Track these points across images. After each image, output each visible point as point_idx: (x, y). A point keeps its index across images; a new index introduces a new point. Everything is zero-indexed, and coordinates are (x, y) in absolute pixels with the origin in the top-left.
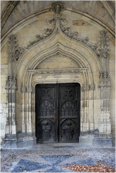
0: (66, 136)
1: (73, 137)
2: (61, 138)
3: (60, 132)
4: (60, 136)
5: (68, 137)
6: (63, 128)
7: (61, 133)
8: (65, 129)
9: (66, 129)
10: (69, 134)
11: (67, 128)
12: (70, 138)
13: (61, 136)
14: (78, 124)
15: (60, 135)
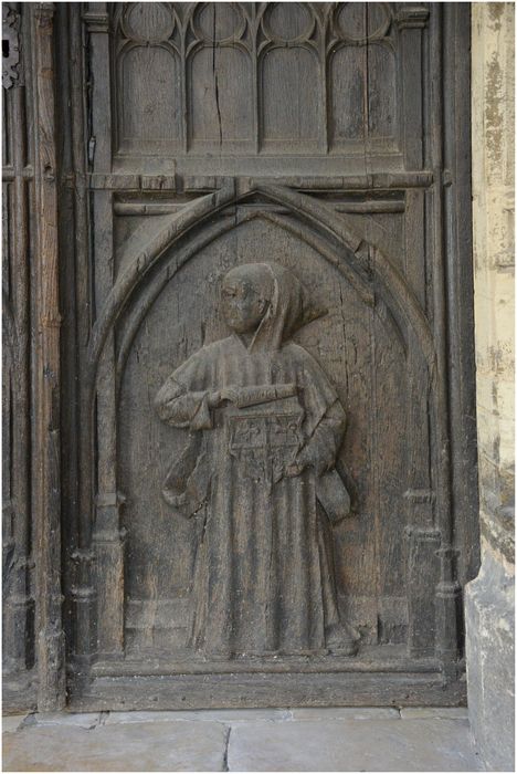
0: (223, 548)
1: (353, 574)
2: (129, 588)
3: (108, 480)
4: (105, 559)
5: (263, 588)
6: (165, 392)
7: (122, 485)
8: (202, 418)
9: (216, 409)
10: (263, 517)
11: (225, 391)
12: (295, 602)
13: (116, 550)
14: (425, 311)
15: (109, 539)
